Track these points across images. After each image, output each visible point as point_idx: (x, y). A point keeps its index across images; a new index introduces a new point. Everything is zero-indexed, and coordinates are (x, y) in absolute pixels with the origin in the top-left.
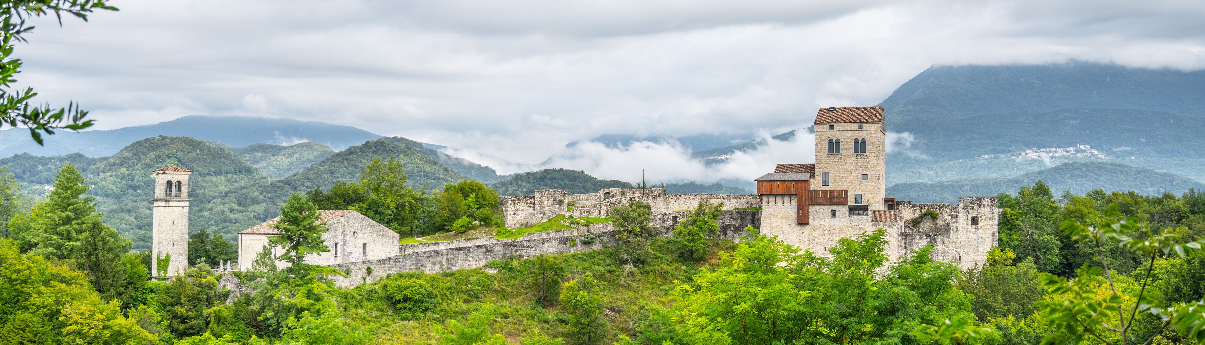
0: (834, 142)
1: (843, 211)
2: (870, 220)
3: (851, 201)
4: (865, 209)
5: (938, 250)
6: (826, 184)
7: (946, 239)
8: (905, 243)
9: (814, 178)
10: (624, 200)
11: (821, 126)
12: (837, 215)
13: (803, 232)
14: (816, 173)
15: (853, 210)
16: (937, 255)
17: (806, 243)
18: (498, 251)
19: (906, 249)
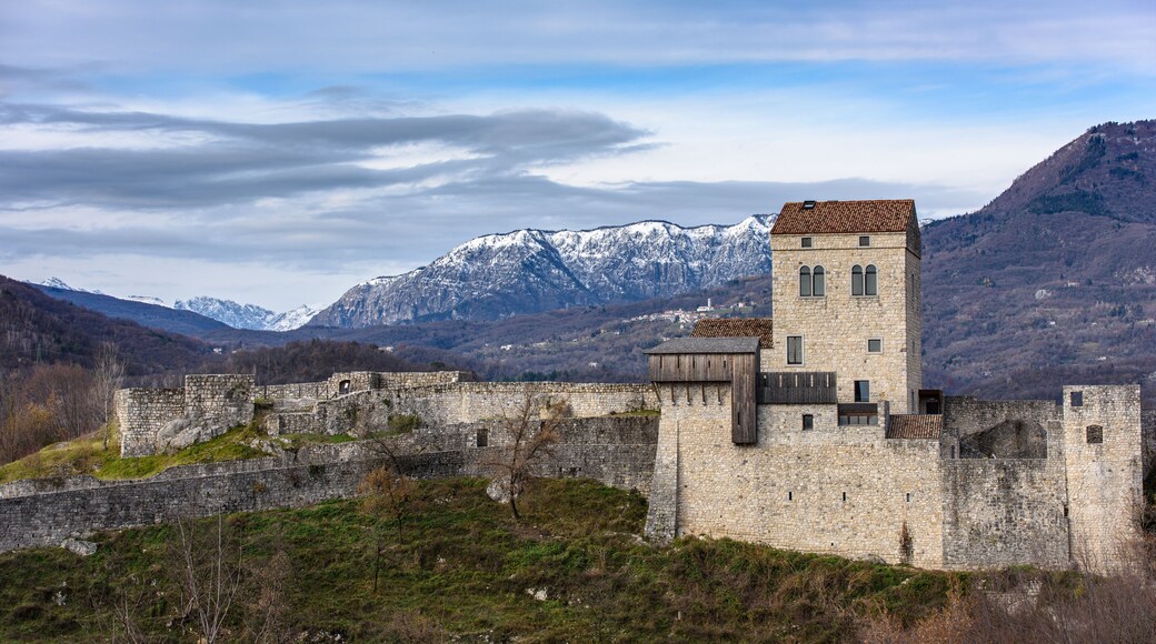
0: (812, 272)
1: (826, 415)
2: (882, 434)
3: (845, 394)
4: (872, 409)
5: (1022, 497)
6: (794, 358)
7: (1037, 474)
8: (955, 482)
9: (769, 347)
10: (375, 396)
11: (785, 240)
12: (814, 424)
13: (745, 462)
14: (775, 337)
15: (846, 414)
16: (1020, 508)
17: (751, 483)
18: (98, 506)
19: (956, 494)
